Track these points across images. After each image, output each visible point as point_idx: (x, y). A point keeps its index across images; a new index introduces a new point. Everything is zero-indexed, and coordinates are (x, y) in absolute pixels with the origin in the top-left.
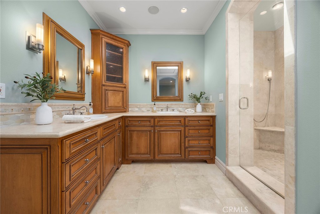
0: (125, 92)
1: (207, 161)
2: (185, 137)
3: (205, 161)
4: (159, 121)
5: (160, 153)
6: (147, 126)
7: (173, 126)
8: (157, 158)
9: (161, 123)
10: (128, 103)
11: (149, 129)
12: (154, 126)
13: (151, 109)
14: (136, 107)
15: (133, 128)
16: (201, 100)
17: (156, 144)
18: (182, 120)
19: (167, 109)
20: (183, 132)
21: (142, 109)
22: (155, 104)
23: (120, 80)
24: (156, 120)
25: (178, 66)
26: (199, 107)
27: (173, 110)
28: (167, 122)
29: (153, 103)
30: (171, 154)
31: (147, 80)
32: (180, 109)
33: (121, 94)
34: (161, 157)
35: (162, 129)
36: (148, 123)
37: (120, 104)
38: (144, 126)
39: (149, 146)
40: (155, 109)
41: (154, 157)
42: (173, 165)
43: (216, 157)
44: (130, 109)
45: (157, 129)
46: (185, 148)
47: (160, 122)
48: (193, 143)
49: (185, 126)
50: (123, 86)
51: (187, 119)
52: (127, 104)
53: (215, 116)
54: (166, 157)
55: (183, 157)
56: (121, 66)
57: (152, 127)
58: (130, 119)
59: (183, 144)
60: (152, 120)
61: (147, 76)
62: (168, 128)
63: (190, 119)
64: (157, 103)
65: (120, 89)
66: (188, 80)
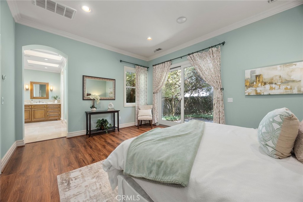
2: (47, 112)
3: (56, 120)
4: (34, 106)
5: (34, 118)
7: (41, 108)
8: (33, 120)
11: (29, 109)
12: (31, 108)
13: (30, 102)
16: (57, 98)
17: (33, 115)
18: (46, 106)
19: (40, 102)
20: (46, 110)
24: (32, 106)
25: (46, 85)
26: (56, 101)
27: (43, 103)
28: (38, 107)
29: (31, 100)
30: (40, 118)
31: (27, 90)
32: (47, 102)
34: (35, 120)
35: (36, 109)
36: (28, 107)
40: (32, 102)
41: (31, 120)
42: (41, 123)
43: (61, 118)
45: (33, 110)
46: (47, 116)
48: (50, 114)
49: (47, 108)
51: (48, 105)
53: (61, 104)
54: (38, 120)
55: (46, 119)
59: (46, 114)
60: (30, 107)
61: (27, 88)
62: (39, 109)
63: (49, 105)
64: (33, 100)
66: (51, 91)
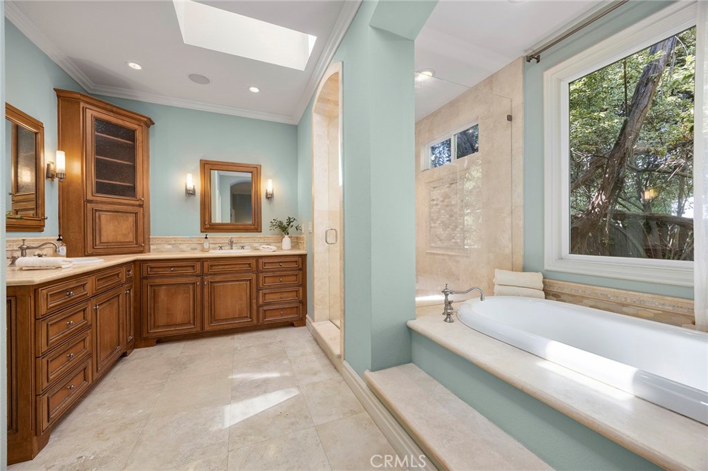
0: (140, 215)
1: (295, 323)
2: (258, 290)
3: (291, 325)
4: (211, 266)
5: (213, 318)
6: (187, 276)
7: (237, 273)
8: (207, 328)
9: (215, 269)
10: (149, 235)
11: (192, 280)
12: (202, 275)
13: (199, 245)
14: (167, 242)
15: (158, 281)
16: (290, 230)
17: (206, 304)
18: (253, 262)
19: (232, 246)
20: (254, 282)
21: (181, 246)
22: (206, 238)
23: (131, 191)
24: (206, 264)
25: (252, 172)
26: (287, 241)
27: (243, 247)
28: (226, 267)
29: (204, 235)
30: (233, 319)
31: (190, 193)
32: (256, 245)
33: (131, 218)
34: (216, 326)
35: (218, 278)
36: (190, 271)
37: (131, 238)
38: (182, 276)
39: (191, 310)
40: (206, 246)
41: (202, 327)
42: (237, 337)
43: (307, 316)
44: (152, 247)
45: (207, 279)
46: (258, 307)
47: (213, 268)
48: (270, 298)
49: (258, 272)
50: (137, 203)
51: (260, 261)
52: (146, 237)
53: (306, 255)
54: (225, 325)
55: (255, 322)
56: (131, 164)
57: (197, 276)
58: (153, 265)
59: (254, 301)
60: (198, 265)
61: (190, 186)
62: (229, 277)
63: (266, 260)
64: (210, 235)
65: (130, 209)
66: (270, 197)
